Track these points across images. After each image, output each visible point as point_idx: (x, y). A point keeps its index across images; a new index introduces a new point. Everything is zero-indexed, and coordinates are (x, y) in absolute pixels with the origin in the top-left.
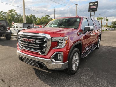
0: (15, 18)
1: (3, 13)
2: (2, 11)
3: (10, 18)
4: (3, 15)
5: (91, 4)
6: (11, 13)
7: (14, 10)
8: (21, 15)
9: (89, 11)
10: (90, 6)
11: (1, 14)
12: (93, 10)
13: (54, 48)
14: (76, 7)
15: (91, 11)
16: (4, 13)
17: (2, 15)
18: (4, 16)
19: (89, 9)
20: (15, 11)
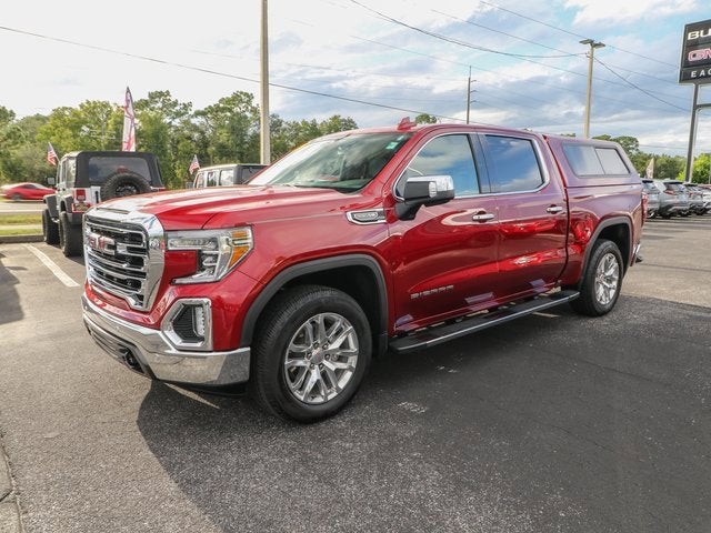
0: (247, 139)
1: (191, 113)
2: (190, 104)
3: (224, 137)
4: (194, 126)
5: (698, 34)
6: (230, 110)
7: (246, 94)
8: (281, 122)
9: (685, 78)
10: (690, 46)
11: (185, 118)
12: (703, 73)
13: (178, 281)
14: (592, 58)
15: (698, 77)
16: (198, 114)
17: (186, 123)
18: (196, 128)
19: (687, 65)
20: (249, 102)
